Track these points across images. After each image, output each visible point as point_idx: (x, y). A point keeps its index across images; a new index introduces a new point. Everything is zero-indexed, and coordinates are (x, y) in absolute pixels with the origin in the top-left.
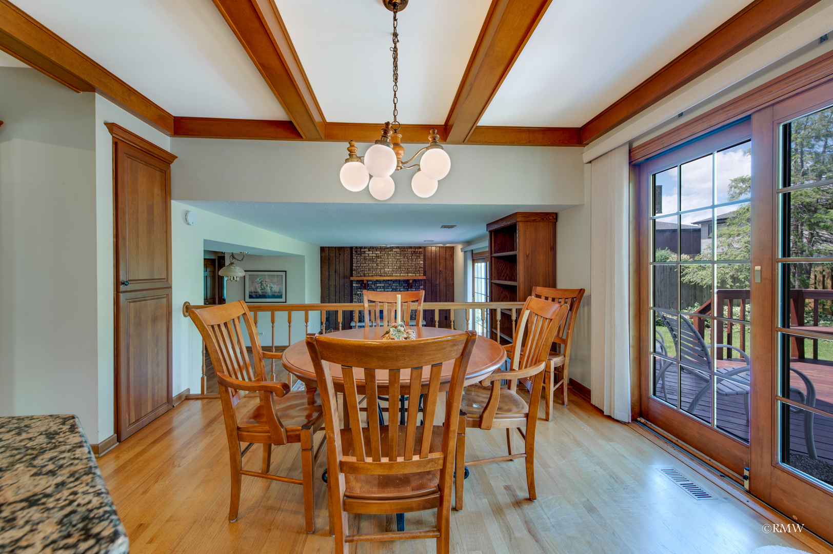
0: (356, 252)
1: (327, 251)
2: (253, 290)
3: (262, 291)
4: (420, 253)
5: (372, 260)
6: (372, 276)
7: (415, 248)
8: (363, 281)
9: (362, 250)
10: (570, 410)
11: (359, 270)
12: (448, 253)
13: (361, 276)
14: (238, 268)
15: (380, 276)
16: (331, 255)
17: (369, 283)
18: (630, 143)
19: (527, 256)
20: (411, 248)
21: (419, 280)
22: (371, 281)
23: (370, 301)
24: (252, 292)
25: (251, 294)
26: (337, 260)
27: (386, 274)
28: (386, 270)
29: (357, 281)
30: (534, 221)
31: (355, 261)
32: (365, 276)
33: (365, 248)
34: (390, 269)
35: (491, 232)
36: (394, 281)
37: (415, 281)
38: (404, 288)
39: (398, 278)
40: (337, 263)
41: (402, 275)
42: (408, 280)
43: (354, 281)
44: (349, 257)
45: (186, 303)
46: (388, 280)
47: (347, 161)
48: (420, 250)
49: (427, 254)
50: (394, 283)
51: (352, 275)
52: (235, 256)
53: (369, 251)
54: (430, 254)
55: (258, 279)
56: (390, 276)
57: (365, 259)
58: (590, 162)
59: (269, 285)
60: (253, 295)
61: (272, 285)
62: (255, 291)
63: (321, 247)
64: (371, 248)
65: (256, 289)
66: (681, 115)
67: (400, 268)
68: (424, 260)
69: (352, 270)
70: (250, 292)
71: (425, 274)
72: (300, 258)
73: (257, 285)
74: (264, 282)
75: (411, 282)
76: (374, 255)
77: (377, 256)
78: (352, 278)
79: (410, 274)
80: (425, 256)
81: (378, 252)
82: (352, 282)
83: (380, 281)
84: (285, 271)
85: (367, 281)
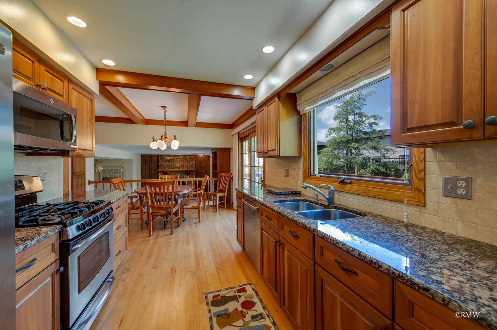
0: (161, 157)
1: (145, 157)
2: (105, 176)
3: (110, 177)
4: (193, 158)
5: (169, 161)
6: (169, 169)
7: (191, 155)
8: (164, 171)
9: (164, 156)
10: (227, 210)
11: (162, 166)
12: (207, 158)
13: (163, 169)
14: (100, 166)
15: (173, 169)
16: (147, 158)
17: (167, 172)
18: (239, 133)
19: (220, 163)
20: (189, 155)
21: (193, 171)
22: (168, 171)
23: (161, 178)
24: (104, 177)
25: (103, 178)
26: (150, 161)
27: (176, 168)
28: (176, 166)
29: (161, 171)
30: (222, 151)
31: (160, 161)
32: (165, 169)
33: (165, 155)
34: (178, 166)
35: (213, 153)
36: (180, 171)
37: (191, 171)
38: (185, 174)
39: (182, 170)
40: (150, 163)
41: (184, 168)
42: (187, 171)
43: (160, 171)
44: (157, 160)
45: (89, 180)
46: (177, 171)
47: (152, 142)
48: (193, 156)
49: (197, 158)
50: (180, 172)
51: (158, 168)
52: (98, 160)
53: (167, 157)
54: (198, 158)
55: (107, 171)
56: (178, 169)
57: (165, 160)
58: (233, 135)
59: (113, 174)
60: (105, 179)
61: (115, 174)
62: (106, 177)
63: (141, 155)
64: (168, 156)
65: (106, 175)
66: (244, 129)
67: (183, 165)
68: (196, 161)
69: (158, 166)
70: (103, 177)
71: (196, 168)
72: (130, 161)
73: (107, 174)
74: (111, 172)
75: (188, 171)
76: (170, 159)
77: (171, 159)
78: (158, 170)
79: (188, 168)
80: (196, 159)
81: (172, 157)
82: (158, 172)
83: (173, 172)
84: (123, 167)
85: (166, 171)
